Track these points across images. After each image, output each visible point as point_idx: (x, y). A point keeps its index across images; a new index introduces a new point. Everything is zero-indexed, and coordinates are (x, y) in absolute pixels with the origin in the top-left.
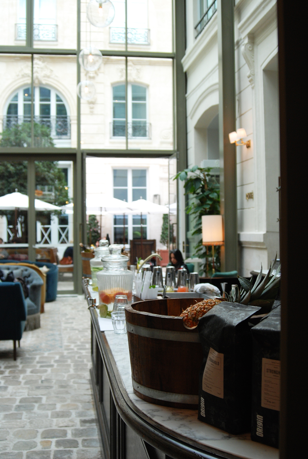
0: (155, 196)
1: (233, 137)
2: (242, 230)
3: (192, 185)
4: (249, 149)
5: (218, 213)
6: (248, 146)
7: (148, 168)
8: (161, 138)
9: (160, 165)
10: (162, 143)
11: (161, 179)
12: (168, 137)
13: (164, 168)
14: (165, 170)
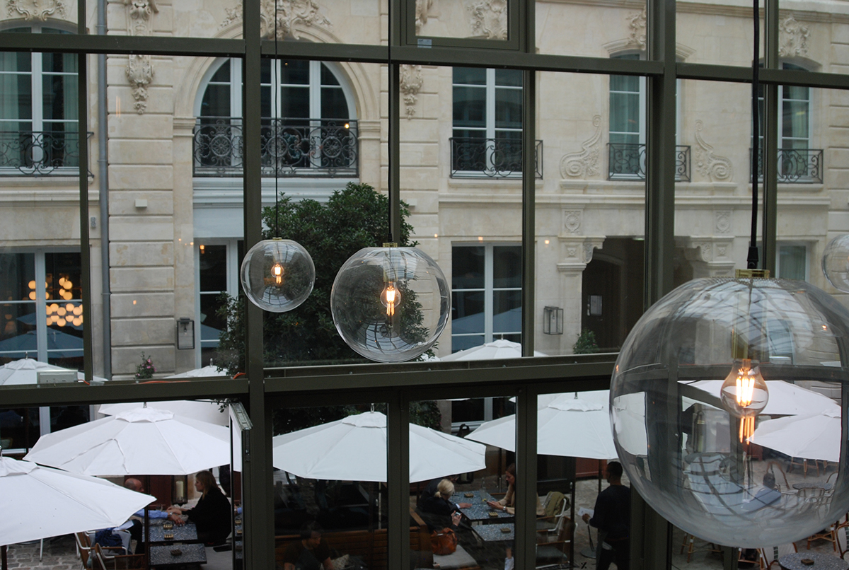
0: (550, 310)
8: (563, 174)
9: (559, 238)
10: (565, 187)
11: (561, 270)
12: (578, 174)
13: (567, 246)
14: (569, 249)
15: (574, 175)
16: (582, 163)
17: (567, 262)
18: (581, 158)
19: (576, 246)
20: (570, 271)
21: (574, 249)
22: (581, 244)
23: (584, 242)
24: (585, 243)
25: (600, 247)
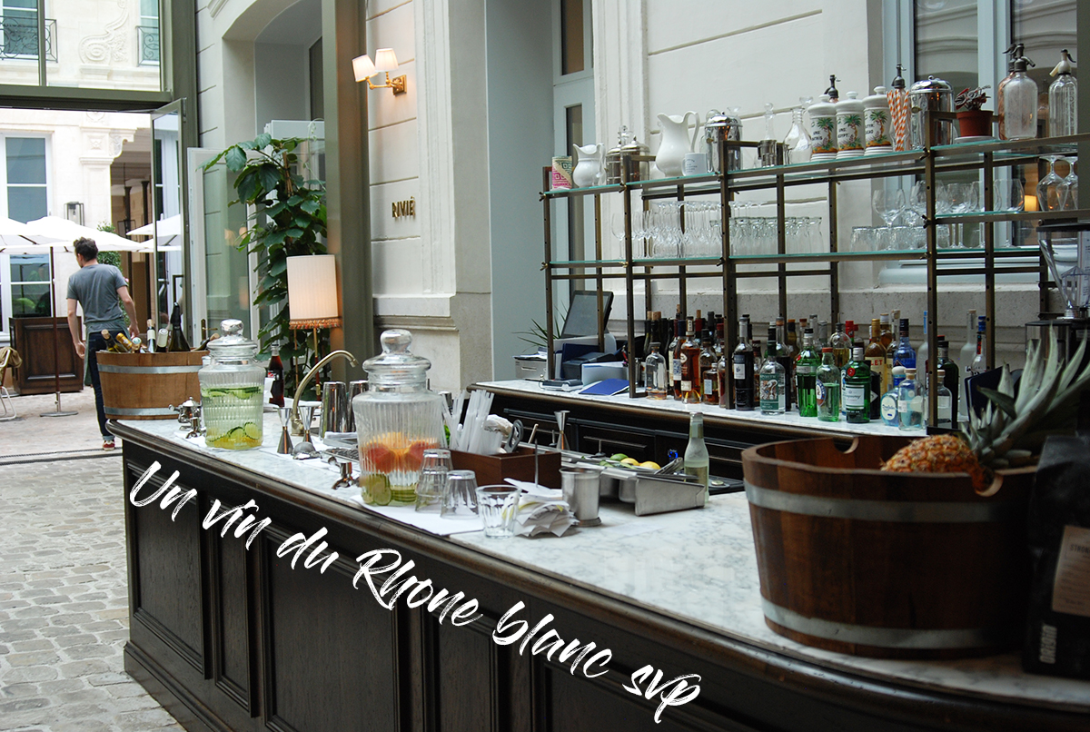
0: (72, 206)
1: (362, 68)
2: (381, 290)
3: (258, 181)
4: (401, 97)
5: (320, 251)
6: (399, 91)
7: (50, 134)
8: (83, 58)
9: (81, 128)
10: (85, 71)
11: (84, 163)
12: (102, 59)
13: (91, 137)
14: (93, 140)
15: (97, 59)
16: (106, 47)
17: (92, 154)
18: (106, 40)
19: (102, 137)
20: (96, 164)
21: (99, 141)
22: (107, 135)
23: (110, 133)
24: (112, 135)
25: (131, 139)
